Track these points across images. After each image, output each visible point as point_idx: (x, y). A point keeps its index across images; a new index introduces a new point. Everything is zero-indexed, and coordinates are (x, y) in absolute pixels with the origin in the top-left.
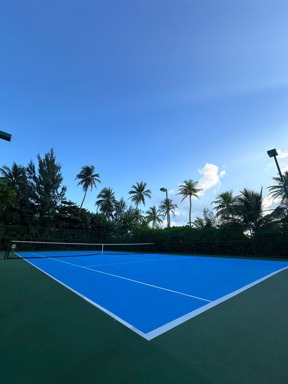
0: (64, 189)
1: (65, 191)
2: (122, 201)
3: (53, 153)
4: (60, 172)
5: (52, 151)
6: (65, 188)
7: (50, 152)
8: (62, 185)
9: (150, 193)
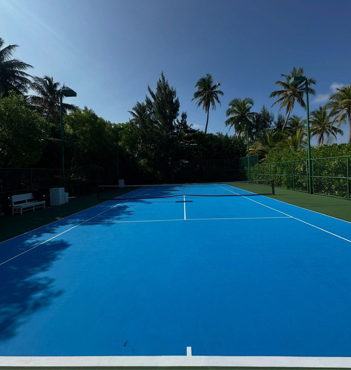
0: (184, 116)
1: (185, 119)
2: (264, 111)
3: (164, 78)
4: (176, 98)
5: (163, 76)
6: (185, 114)
7: (161, 78)
8: (180, 112)
9: (314, 83)
